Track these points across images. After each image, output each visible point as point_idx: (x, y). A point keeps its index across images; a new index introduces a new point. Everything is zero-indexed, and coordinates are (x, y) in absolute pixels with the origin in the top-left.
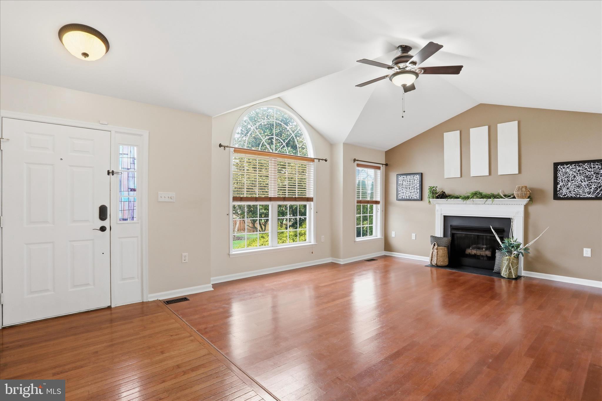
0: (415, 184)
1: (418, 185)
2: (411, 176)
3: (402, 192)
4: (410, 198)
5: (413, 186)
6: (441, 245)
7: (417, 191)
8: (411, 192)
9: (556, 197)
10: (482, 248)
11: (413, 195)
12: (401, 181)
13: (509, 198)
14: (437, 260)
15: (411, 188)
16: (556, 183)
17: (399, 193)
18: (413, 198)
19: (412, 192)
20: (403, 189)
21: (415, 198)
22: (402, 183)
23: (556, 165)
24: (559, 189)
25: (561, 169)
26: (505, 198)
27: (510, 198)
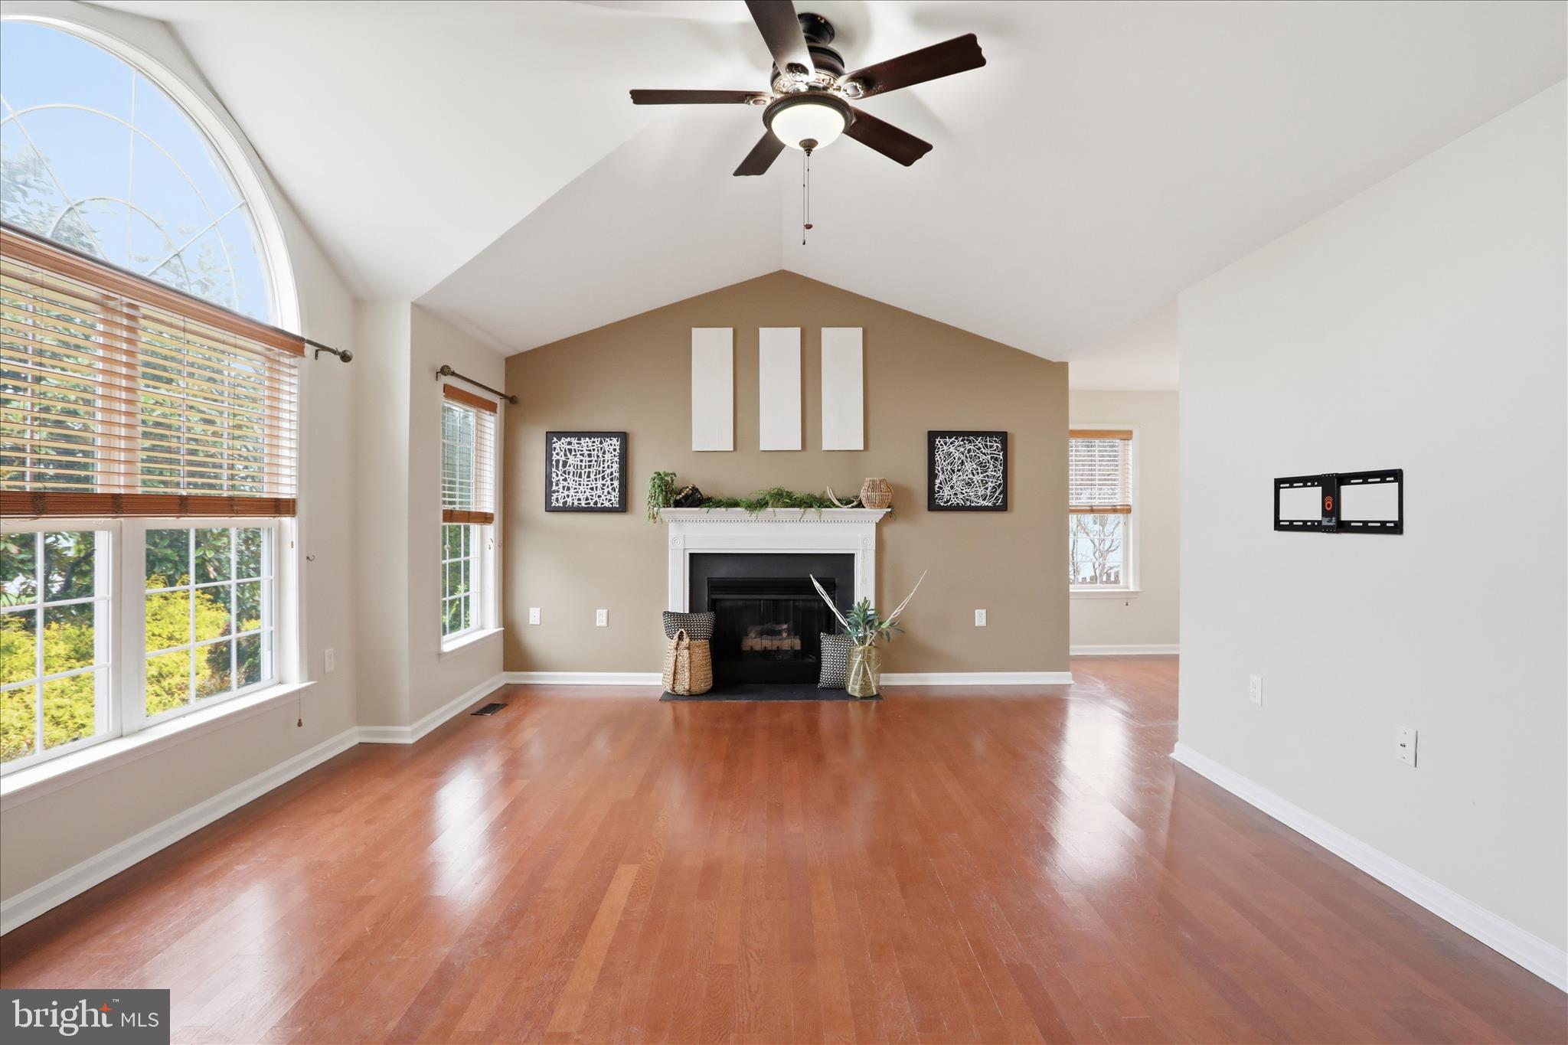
0: (606, 465)
1: (616, 466)
2: (593, 439)
3: (564, 488)
4: (589, 503)
5: (601, 469)
6: (698, 636)
7: (612, 484)
8: (594, 486)
9: (933, 506)
10: (779, 633)
11: (599, 497)
12: (562, 453)
13: (850, 506)
14: (690, 679)
15: (592, 476)
16: (932, 476)
17: (554, 488)
18: (599, 505)
19: (596, 487)
20: (567, 476)
21: (607, 504)
22: (563, 458)
23: (932, 436)
24: (939, 487)
25: (941, 445)
26: (841, 506)
27: (853, 507)
